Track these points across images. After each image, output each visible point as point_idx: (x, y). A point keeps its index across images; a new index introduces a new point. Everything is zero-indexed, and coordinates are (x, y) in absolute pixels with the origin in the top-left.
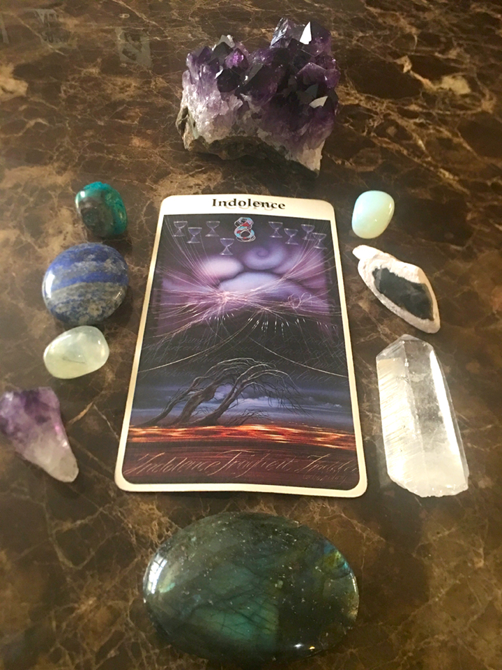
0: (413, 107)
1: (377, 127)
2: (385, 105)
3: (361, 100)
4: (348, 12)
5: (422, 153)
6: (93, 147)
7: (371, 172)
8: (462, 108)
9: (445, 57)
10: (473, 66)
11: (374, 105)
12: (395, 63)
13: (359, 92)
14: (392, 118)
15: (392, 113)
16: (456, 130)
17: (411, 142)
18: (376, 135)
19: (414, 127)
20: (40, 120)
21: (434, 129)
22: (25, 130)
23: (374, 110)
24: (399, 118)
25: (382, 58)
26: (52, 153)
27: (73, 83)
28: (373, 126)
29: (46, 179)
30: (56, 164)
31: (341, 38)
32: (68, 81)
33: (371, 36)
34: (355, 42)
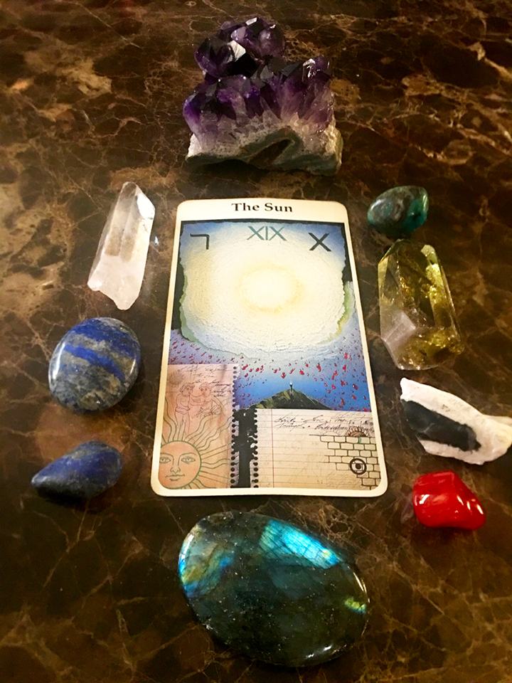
0: (494, 97)
1: (462, 118)
2: (466, 94)
3: (441, 90)
5: (510, 144)
7: (463, 166)
11: (455, 94)
12: (469, 50)
13: (438, 81)
14: (475, 108)
15: (474, 103)
17: (497, 133)
18: (462, 127)
19: (497, 117)
20: (132, 119)
22: (119, 129)
23: (456, 100)
24: (483, 108)
25: (455, 45)
26: (150, 154)
27: (155, 78)
28: (458, 117)
29: (150, 180)
30: (157, 165)
31: (411, 23)
32: (151, 76)
33: (440, 21)
34: (425, 28)
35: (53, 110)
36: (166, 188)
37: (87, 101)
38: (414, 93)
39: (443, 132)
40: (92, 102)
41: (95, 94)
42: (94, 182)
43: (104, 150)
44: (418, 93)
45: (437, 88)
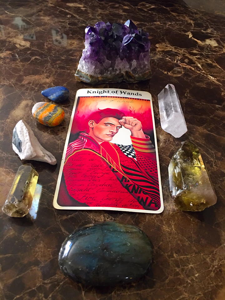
0: (195, 52)
2: (183, 50)
3: (172, 49)
4: (164, 15)
5: (200, 69)
6: (61, 68)
7: (179, 77)
8: (215, 52)
9: (206, 32)
10: (218, 35)
11: (178, 50)
12: (185, 34)
13: (171, 45)
14: (186, 55)
16: (213, 60)
17: (195, 65)
18: (180, 62)
19: (196, 59)
20: (37, 57)
21: (204, 60)
22: (31, 61)
23: (178, 53)
24: (189, 56)
25: (180, 32)
26: (43, 70)
27: (50, 42)
28: (179, 59)
29: (41, 80)
30: (45, 74)
31: (162, 24)
32: (47, 41)
33: (174, 24)
34: (168, 26)
35: (3, 53)
36: (48, 83)
37: (19, 50)
38: (160, 50)
39: (171, 64)
40: (20, 50)
41: (22, 48)
42: (16, 81)
43: (23, 68)
44: (162, 50)
45: (170, 48)
